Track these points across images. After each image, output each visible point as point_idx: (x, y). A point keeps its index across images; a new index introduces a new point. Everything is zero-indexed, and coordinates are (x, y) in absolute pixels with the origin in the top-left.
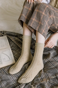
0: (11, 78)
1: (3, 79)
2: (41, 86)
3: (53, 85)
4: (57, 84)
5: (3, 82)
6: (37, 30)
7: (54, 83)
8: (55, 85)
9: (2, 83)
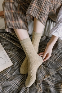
0: (13, 83)
1: (4, 86)
2: (45, 86)
3: (56, 82)
4: (60, 81)
5: (5, 89)
6: (37, 18)
7: (58, 80)
8: (58, 82)
9: (5, 91)
